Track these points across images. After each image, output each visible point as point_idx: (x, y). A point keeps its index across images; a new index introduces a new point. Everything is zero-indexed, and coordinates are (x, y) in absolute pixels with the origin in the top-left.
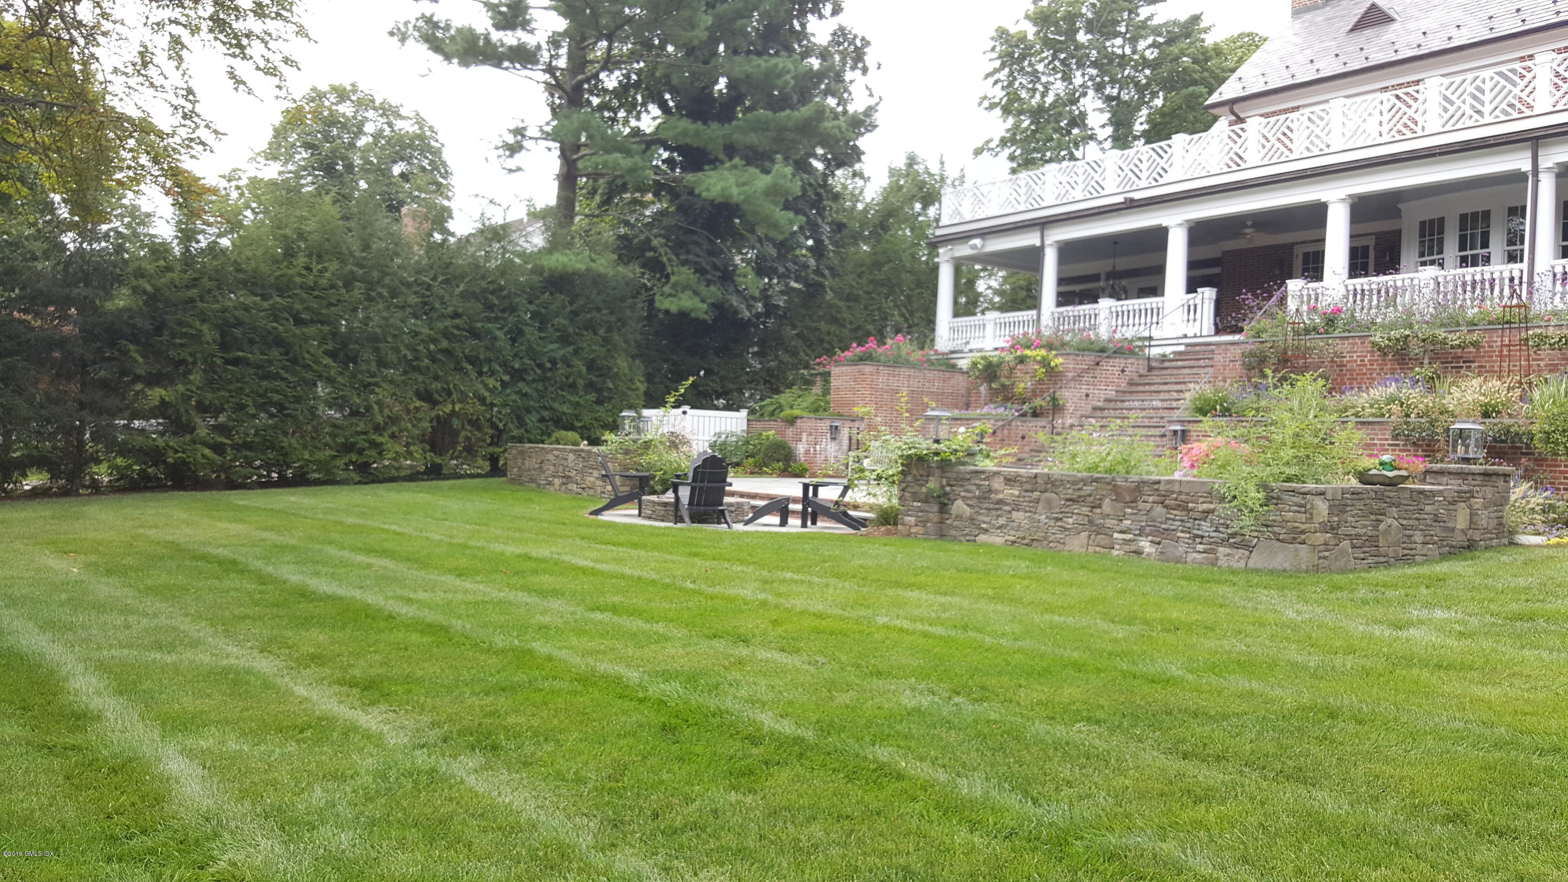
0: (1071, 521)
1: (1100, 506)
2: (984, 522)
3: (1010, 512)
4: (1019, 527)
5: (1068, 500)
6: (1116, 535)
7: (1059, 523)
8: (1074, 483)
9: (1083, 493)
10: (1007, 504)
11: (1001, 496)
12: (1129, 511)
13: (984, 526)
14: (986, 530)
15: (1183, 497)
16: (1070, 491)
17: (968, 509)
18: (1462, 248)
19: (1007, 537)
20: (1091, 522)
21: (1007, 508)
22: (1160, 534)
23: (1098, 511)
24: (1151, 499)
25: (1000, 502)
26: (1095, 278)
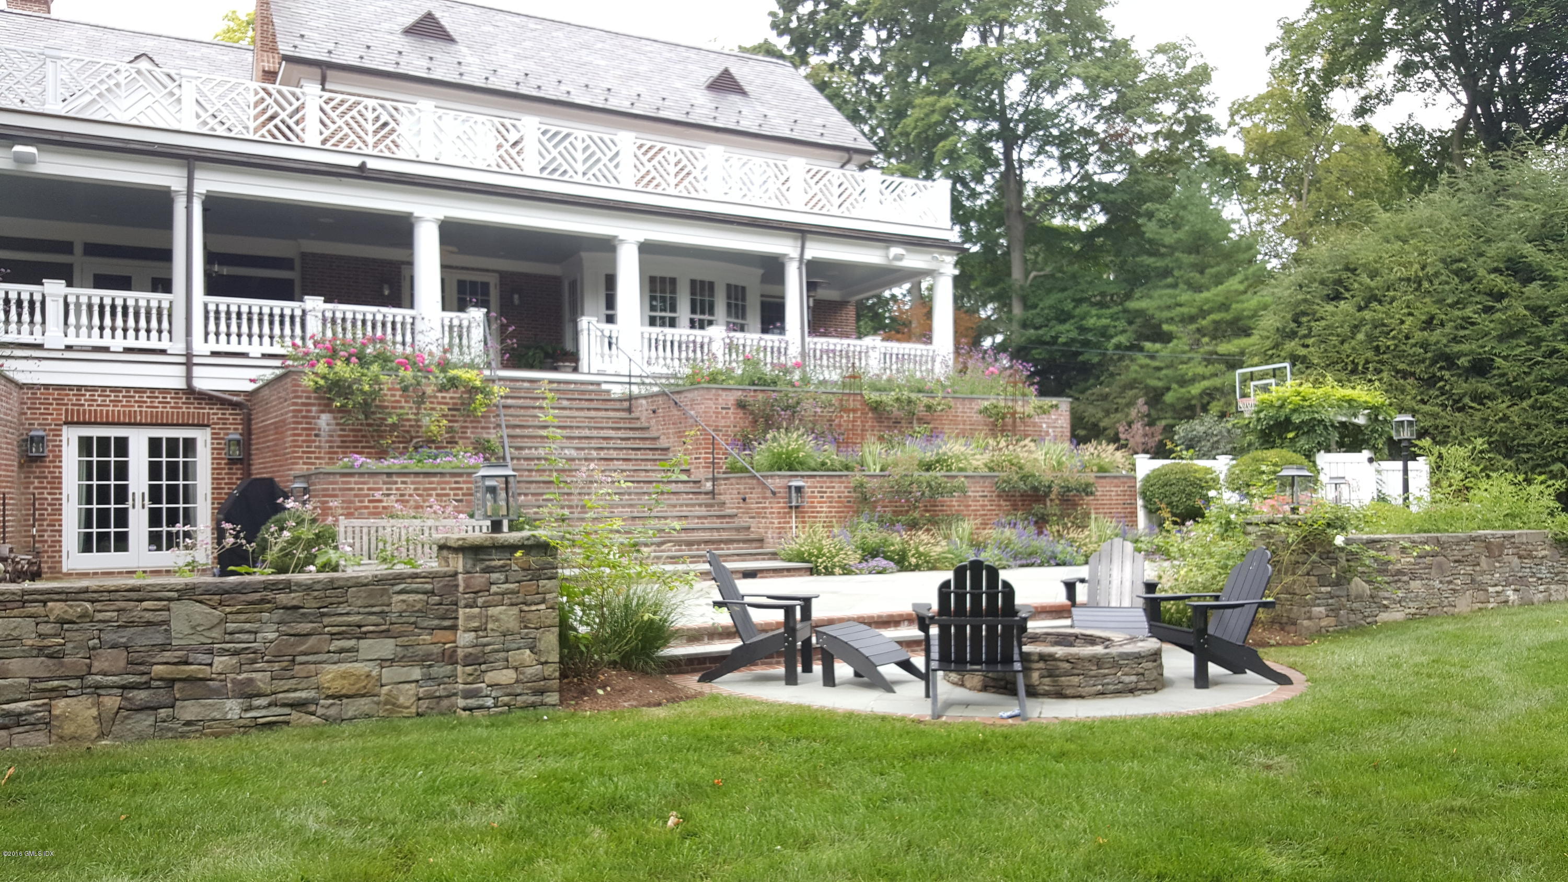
0: (1459, 582)
1: (1478, 564)
2: (1385, 598)
3: (1407, 583)
4: (1417, 596)
5: (1456, 561)
6: (1491, 589)
7: (1451, 587)
8: (1458, 544)
9: (1466, 553)
10: (1405, 574)
11: (1399, 566)
12: (1497, 564)
13: (1385, 602)
14: (1386, 607)
15: (1530, 547)
16: (1456, 552)
17: (1366, 586)
18: (693, 311)
19: (1407, 611)
20: (1473, 581)
21: (1405, 578)
22: (1519, 582)
23: (1478, 568)
24: (1510, 551)
25: (1400, 572)
26: (66, 247)
